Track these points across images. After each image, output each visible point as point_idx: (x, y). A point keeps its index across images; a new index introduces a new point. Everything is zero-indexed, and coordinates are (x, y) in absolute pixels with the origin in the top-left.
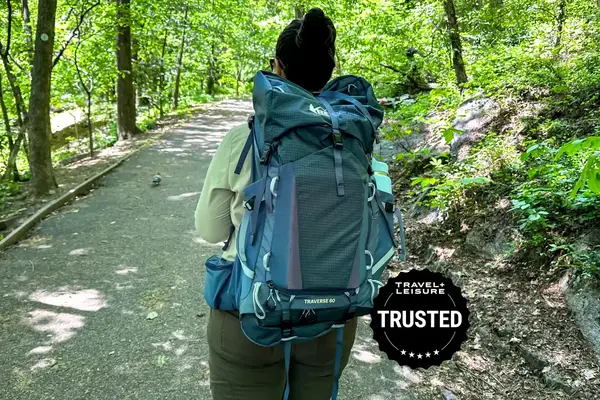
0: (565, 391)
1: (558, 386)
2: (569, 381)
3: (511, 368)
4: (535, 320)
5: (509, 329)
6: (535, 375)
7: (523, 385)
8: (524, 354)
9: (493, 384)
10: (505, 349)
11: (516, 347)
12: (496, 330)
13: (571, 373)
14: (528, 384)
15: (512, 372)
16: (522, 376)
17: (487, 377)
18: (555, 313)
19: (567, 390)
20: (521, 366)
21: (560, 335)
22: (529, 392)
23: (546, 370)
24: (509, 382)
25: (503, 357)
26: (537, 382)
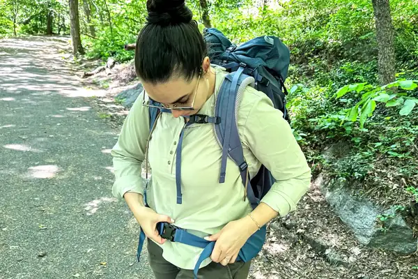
0: (345, 266)
1: (340, 263)
2: (346, 259)
3: (302, 253)
4: (309, 213)
5: (294, 222)
6: (320, 256)
7: (315, 266)
8: (309, 241)
9: (296, 269)
10: (294, 239)
11: (301, 236)
12: (284, 224)
13: (345, 252)
14: (319, 265)
15: (304, 256)
16: (312, 258)
17: (289, 265)
18: (319, 206)
19: (346, 265)
20: (309, 250)
21: (328, 223)
22: (321, 271)
23: (327, 252)
24: (305, 265)
25: (295, 245)
26: (324, 262)
